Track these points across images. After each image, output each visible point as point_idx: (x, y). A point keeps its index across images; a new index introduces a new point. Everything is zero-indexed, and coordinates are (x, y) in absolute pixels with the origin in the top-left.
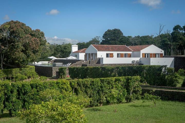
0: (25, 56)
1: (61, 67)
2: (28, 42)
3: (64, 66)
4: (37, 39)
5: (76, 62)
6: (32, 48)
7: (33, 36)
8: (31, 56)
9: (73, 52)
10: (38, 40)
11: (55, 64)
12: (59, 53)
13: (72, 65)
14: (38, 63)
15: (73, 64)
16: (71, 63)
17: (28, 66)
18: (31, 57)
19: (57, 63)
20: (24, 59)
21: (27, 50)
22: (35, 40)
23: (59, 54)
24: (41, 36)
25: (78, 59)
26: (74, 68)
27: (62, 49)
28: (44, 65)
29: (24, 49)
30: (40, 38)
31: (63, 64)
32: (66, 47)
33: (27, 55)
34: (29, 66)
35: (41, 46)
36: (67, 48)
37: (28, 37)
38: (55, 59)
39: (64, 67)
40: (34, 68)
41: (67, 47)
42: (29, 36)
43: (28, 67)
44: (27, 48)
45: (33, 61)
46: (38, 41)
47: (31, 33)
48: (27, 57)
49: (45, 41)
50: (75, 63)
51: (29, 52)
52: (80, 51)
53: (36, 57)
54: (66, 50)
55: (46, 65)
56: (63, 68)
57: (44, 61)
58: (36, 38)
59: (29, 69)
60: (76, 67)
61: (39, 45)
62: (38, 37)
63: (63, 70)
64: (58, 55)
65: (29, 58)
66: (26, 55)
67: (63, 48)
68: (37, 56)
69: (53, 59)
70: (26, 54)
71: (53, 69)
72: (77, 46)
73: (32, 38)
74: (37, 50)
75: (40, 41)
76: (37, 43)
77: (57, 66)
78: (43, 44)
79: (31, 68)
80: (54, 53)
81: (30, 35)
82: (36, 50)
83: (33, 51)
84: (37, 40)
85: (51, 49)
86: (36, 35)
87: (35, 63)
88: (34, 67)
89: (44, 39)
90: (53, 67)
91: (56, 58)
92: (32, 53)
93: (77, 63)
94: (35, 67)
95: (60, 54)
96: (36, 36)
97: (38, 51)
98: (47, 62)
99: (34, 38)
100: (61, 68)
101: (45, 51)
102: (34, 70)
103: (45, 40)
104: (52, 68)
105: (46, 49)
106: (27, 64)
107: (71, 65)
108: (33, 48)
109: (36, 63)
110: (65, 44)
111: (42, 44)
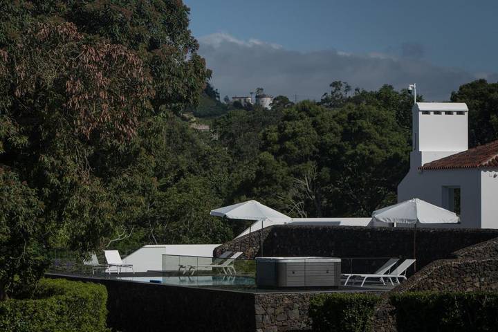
0: (25, 195)
1: (329, 293)
2: (50, 77)
3: (355, 283)
4: (131, 57)
5: (460, 253)
6: (87, 132)
7: (92, 30)
8: (74, 201)
9: (425, 160)
10: (137, 59)
11: (277, 265)
12: (298, 175)
13: (419, 278)
14: (130, 259)
15: (434, 267)
16: (408, 263)
17: (50, 283)
18: (81, 208)
19: (290, 260)
20: (21, 223)
21: (40, 145)
22: (109, 64)
23: (304, 183)
24: (158, 31)
25: (469, 226)
26: (443, 303)
27: (329, 138)
28: (179, 274)
29: (24, 140)
30: (154, 45)
31: (345, 268)
32: (361, 116)
33: (46, 191)
34: (58, 283)
35: (157, 111)
36: (372, 130)
37: (54, 40)
38: (276, 229)
39: (356, 294)
40: (98, 297)
41: (364, 123)
42: (66, 28)
43: (51, 292)
44: (45, 135)
45: (92, 239)
46: (139, 73)
47: (75, 6)
48: (41, 206)
49: (197, 72)
50: (449, 262)
51: (63, 162)
52: (488, 155)
53: (121, 206)
54: (361, 146)
55: (198, 273)
56: (343, 304)
57: (178, 241)
58: (122, 50)
59: (60, 313)
60: (455, 292)
61: (147, 104)
62: (140, 38)
63: (349, 314)
64: (293, 192)
65: (60, 219)
66: (40, 194)
67: (340, 128)
68: (127, 199)
69: (255, 228)
70: (38, 181)
71: (259, 310)
72: (463, 107)
73: (89, 42)
74: (122, 148)
75: (155, 67)
76: (131, 88)
77: (290, 282)
78: (180, 99)
79: (78, 303)
80: (259, 173)
81: (68, 17)
82: (113, 149)
83: (93, 160)
84: (131, 66)
85: (228, 137)
86: (122, 24)
87: (103, 260)
88: (102, 290)
89: (188, 57)
90: (261, 294)
91: (281, 219)
92: (86, 175)
93: (463, 257)
94: (105, 296)
95: (313, 184)
96: (117, 30)
97: (129, 159)
98: (207, 250)
99: (106, 46)
100: (329, 302)
101: (184, 160)
102: (103, 321)
103: (198, 63)
104: (249, 301)
105: (186, 138)
106: (40, 270)
107: (410, 272)
108: (96, 133)
109: (112, 256)
110: (351, 94)
111: (168, 100)
